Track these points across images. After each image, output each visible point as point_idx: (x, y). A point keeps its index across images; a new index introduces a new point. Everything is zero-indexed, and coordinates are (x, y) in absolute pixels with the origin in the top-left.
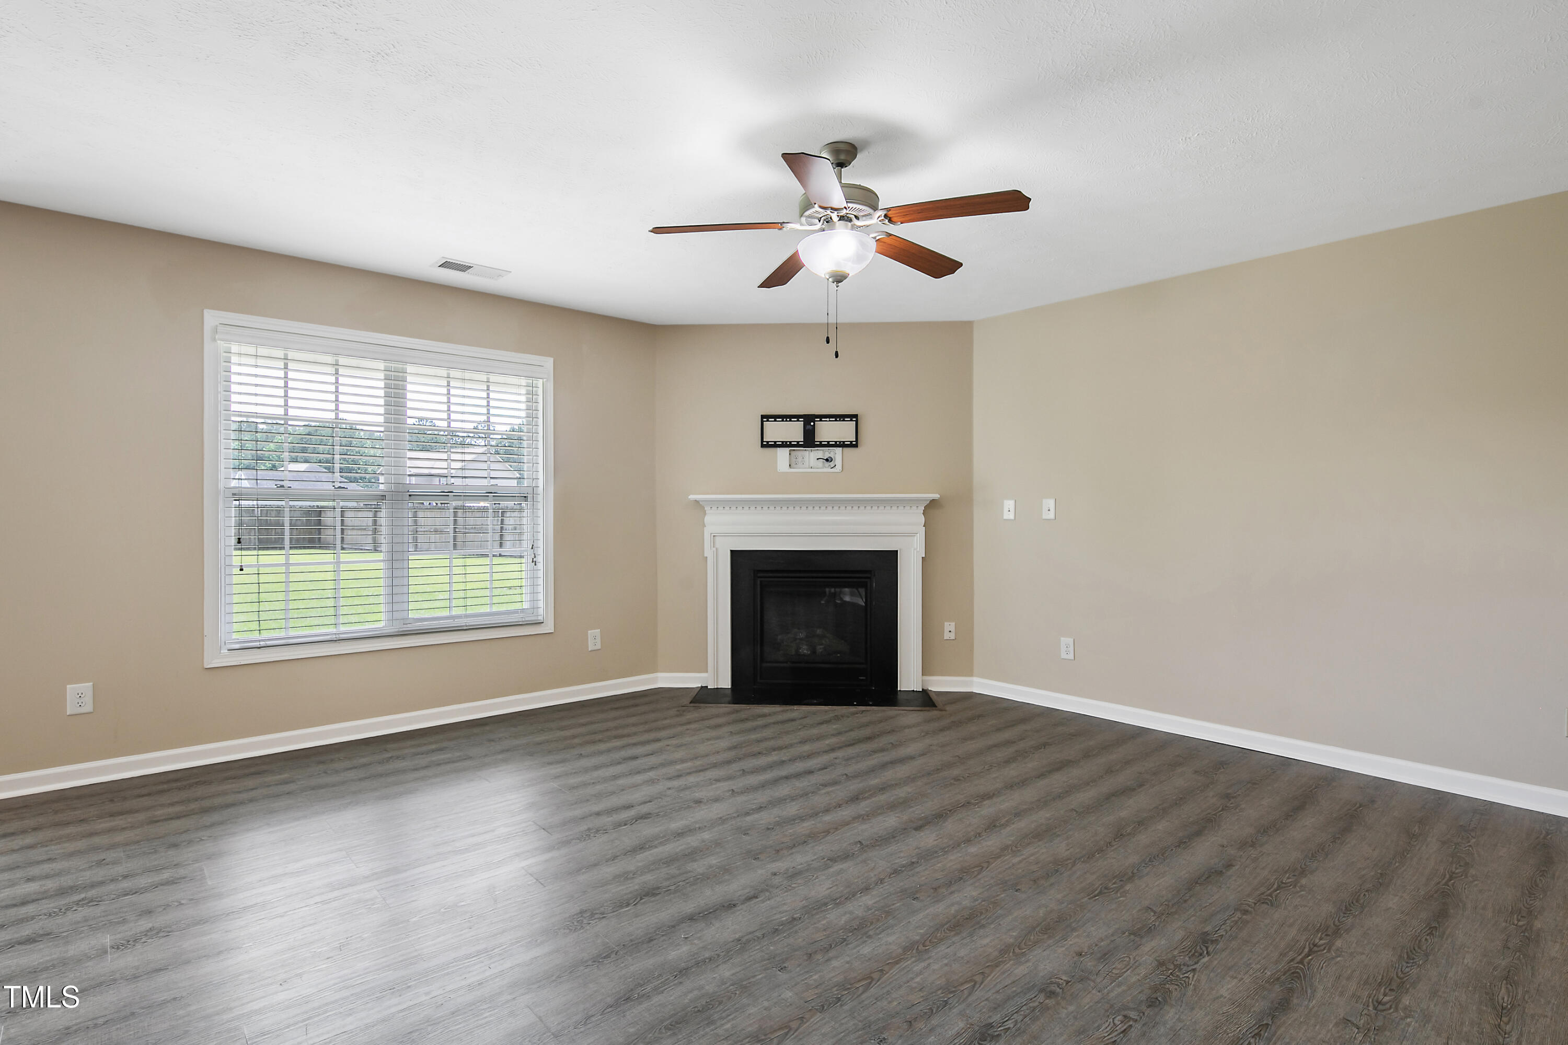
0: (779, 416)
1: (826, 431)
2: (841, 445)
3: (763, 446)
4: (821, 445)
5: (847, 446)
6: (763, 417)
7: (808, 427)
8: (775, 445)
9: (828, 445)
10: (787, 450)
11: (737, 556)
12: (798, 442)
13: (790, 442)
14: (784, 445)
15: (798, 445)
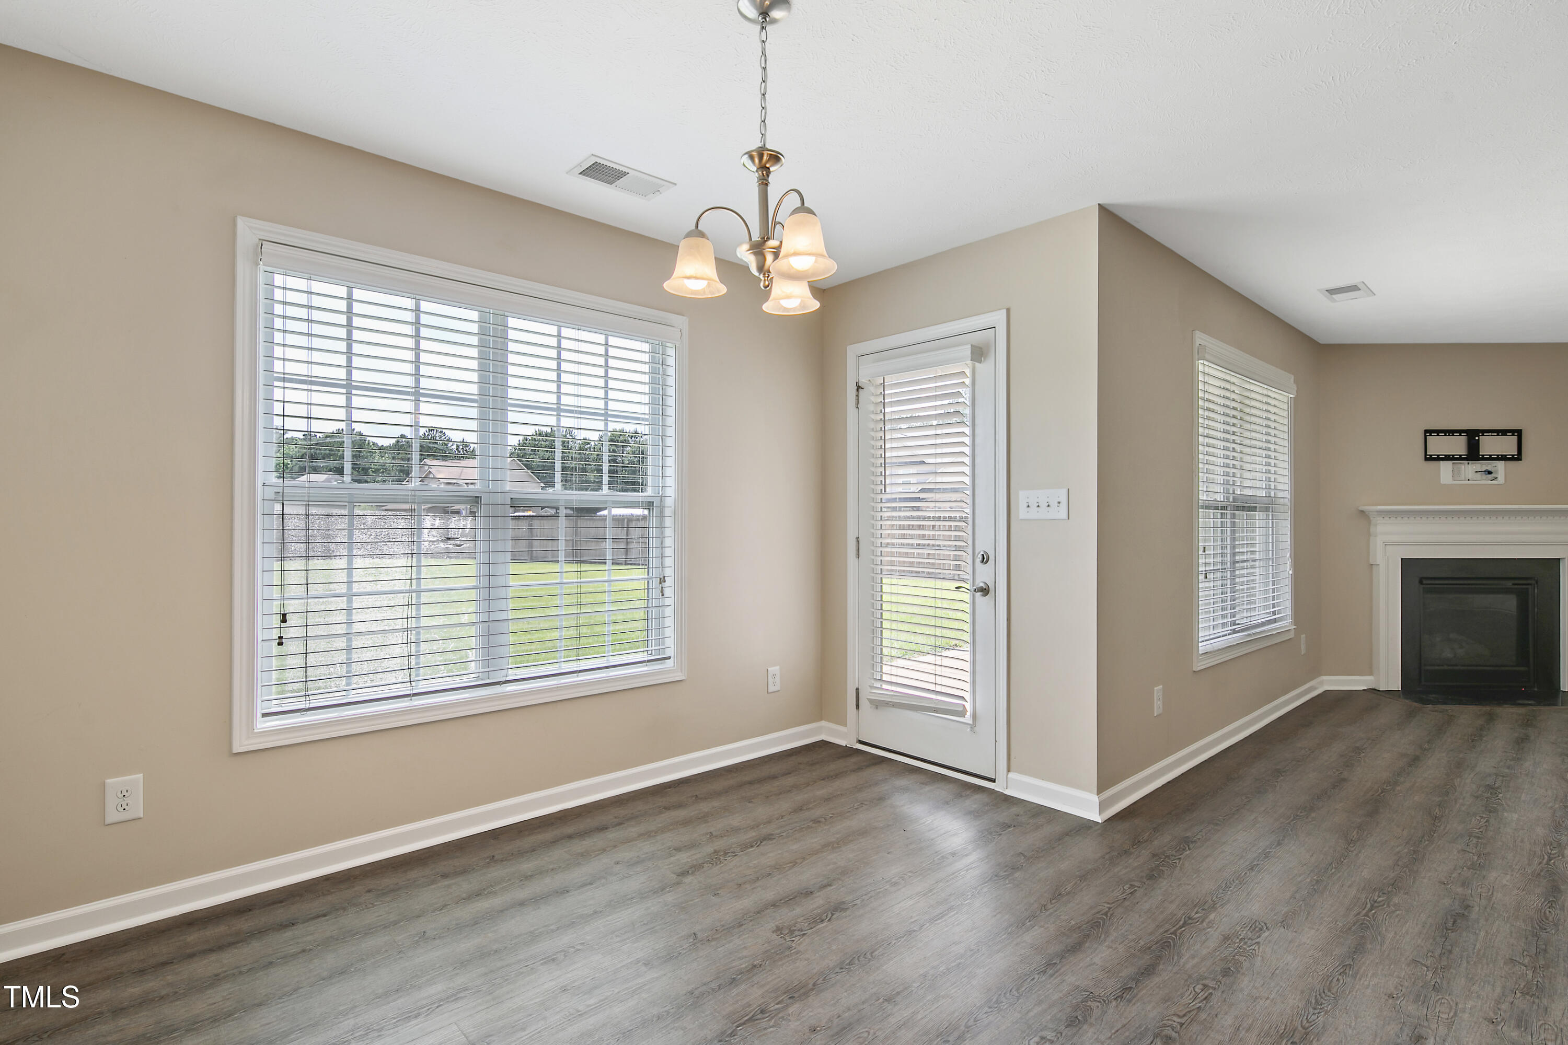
0: (1441, 431)
1: (1488, 445)
2: (1504, 458)
3: (1426, 459)
4: (1484, 458)
5: (1509, 459)
6: (1426, 431)
7: (1472, 441)
8: (1438, 458)
9: (1490, 458)
10: (1450, 463)
11: (1407, 565)
12: (1461, 455)
13: (1453, 455)
14: (1448, 458)
15: (1460, 458)
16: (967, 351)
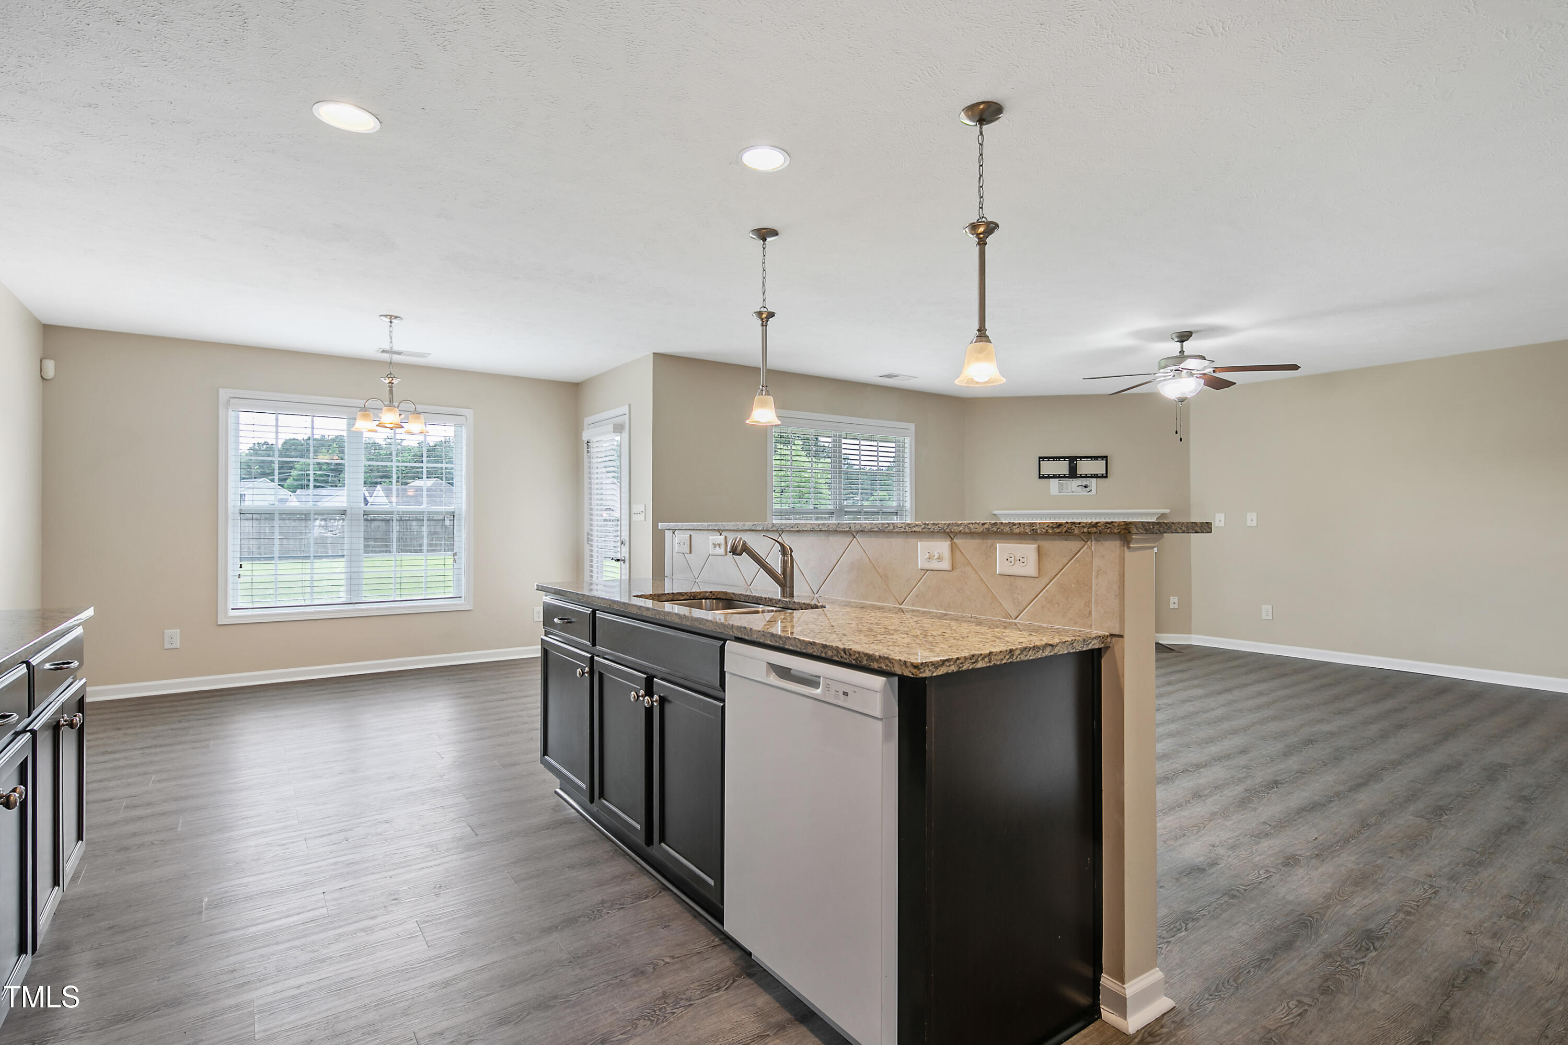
0: (1051, 458)
1: (1084, 467)
2: (1095, 476)
3: (1040, 478)
4: (1081, 477)
5: (1100, 477)
6: (1040, 458)
7: (1072, 465)
8: (1049, 477)
9: (1086, 476)
10: (1057, 480)
12: (1065, 475)
13: (1059, 475)
14: (1055, 477)
15: (1065, 477)
16: (611, 427)
